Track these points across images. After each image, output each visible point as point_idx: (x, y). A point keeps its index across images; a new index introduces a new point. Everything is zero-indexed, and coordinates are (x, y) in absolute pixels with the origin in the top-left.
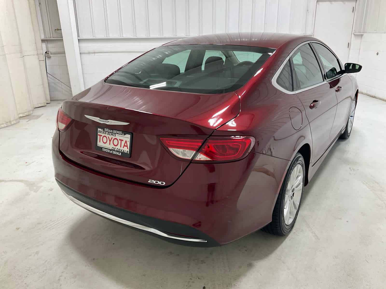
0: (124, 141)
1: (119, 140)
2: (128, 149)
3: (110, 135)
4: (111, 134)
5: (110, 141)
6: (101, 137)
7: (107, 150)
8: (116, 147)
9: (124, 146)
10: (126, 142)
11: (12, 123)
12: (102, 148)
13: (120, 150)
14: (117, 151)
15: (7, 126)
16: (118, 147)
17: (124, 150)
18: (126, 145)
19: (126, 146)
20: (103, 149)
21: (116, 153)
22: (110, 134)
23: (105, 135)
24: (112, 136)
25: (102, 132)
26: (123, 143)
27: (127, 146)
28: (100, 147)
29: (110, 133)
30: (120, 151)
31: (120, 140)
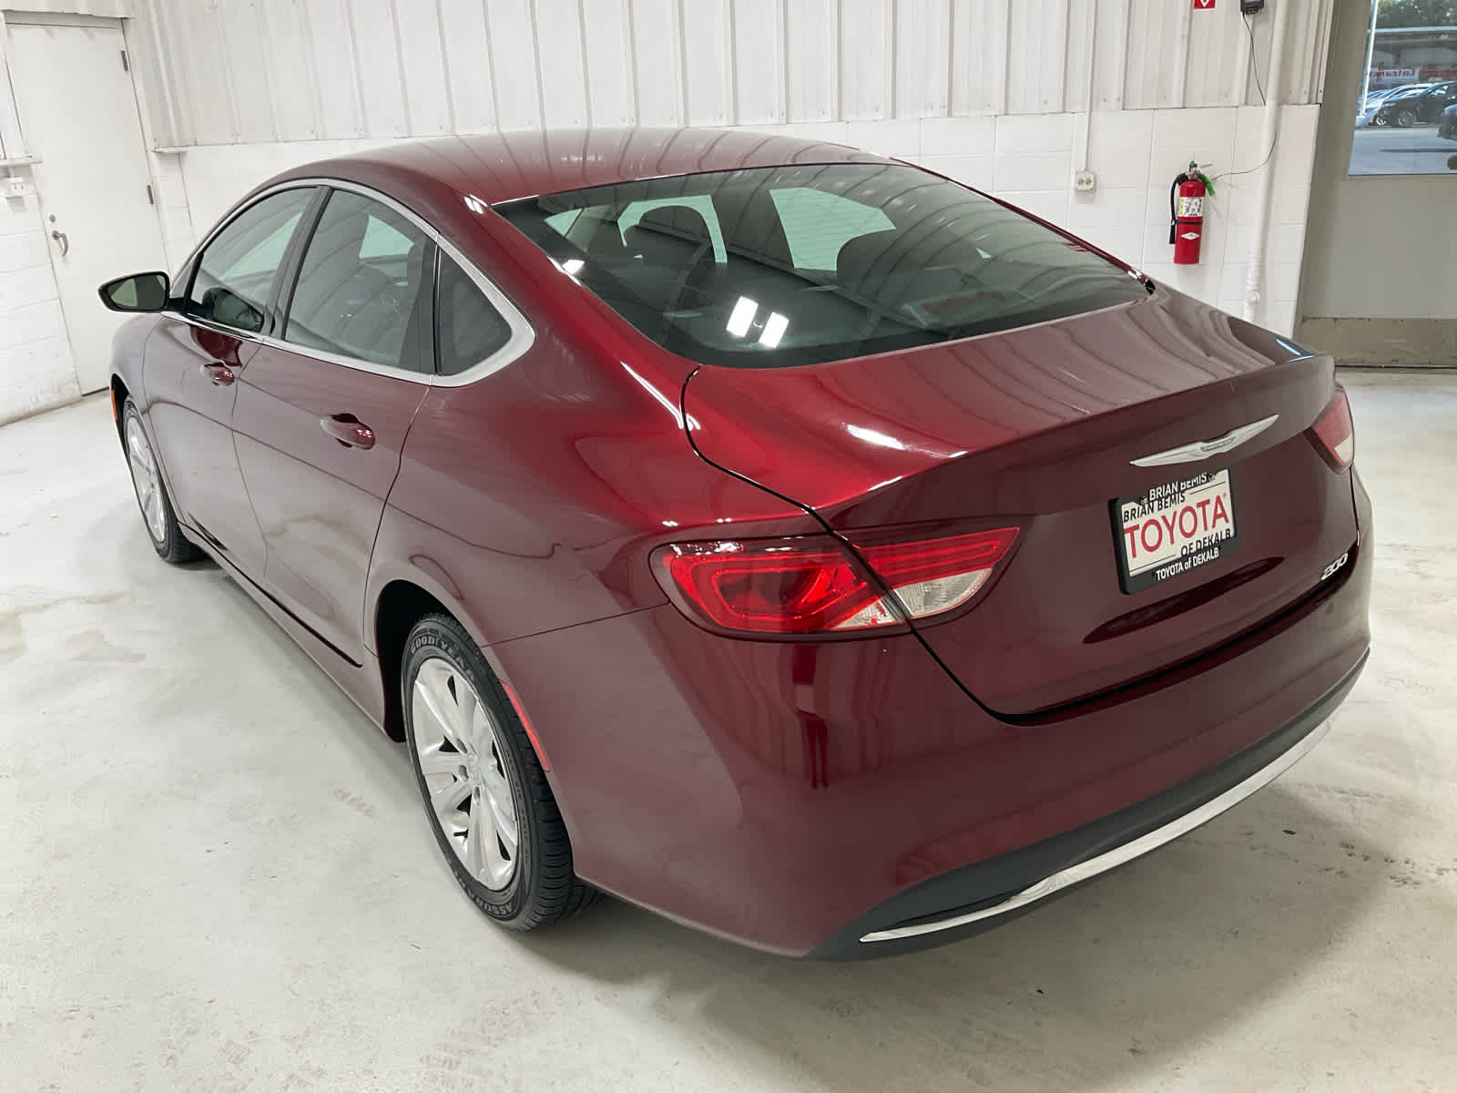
0: (1213, 502)
1: (1195, 508)
2: (1227, 521)
3: (1166, 507)
4: (1168, 500)
5: (1171, 529)
6: (1137, 534)
7: (1173, 566)
8: (1193, 539)
9: (1216, 517)
10: (1218, 500)
12: (1153, 572)
13: (1207, 541)
14: (1199, 551)
16: (1200, 534)
17: (1217, 534)
18: (1219, 511)
19: (1220, 516)
20: (1158, 572)
21: (1203, 558)
22: (1166, 503)
23: (1151, 516)
24: (1173, 505)
25: (1136, 515)
26: (1210, 509)
27: (1224, 514)
28: (1144, 573)
29: (1166, 497)
30: (1207, 545)
31: (1198, 505)
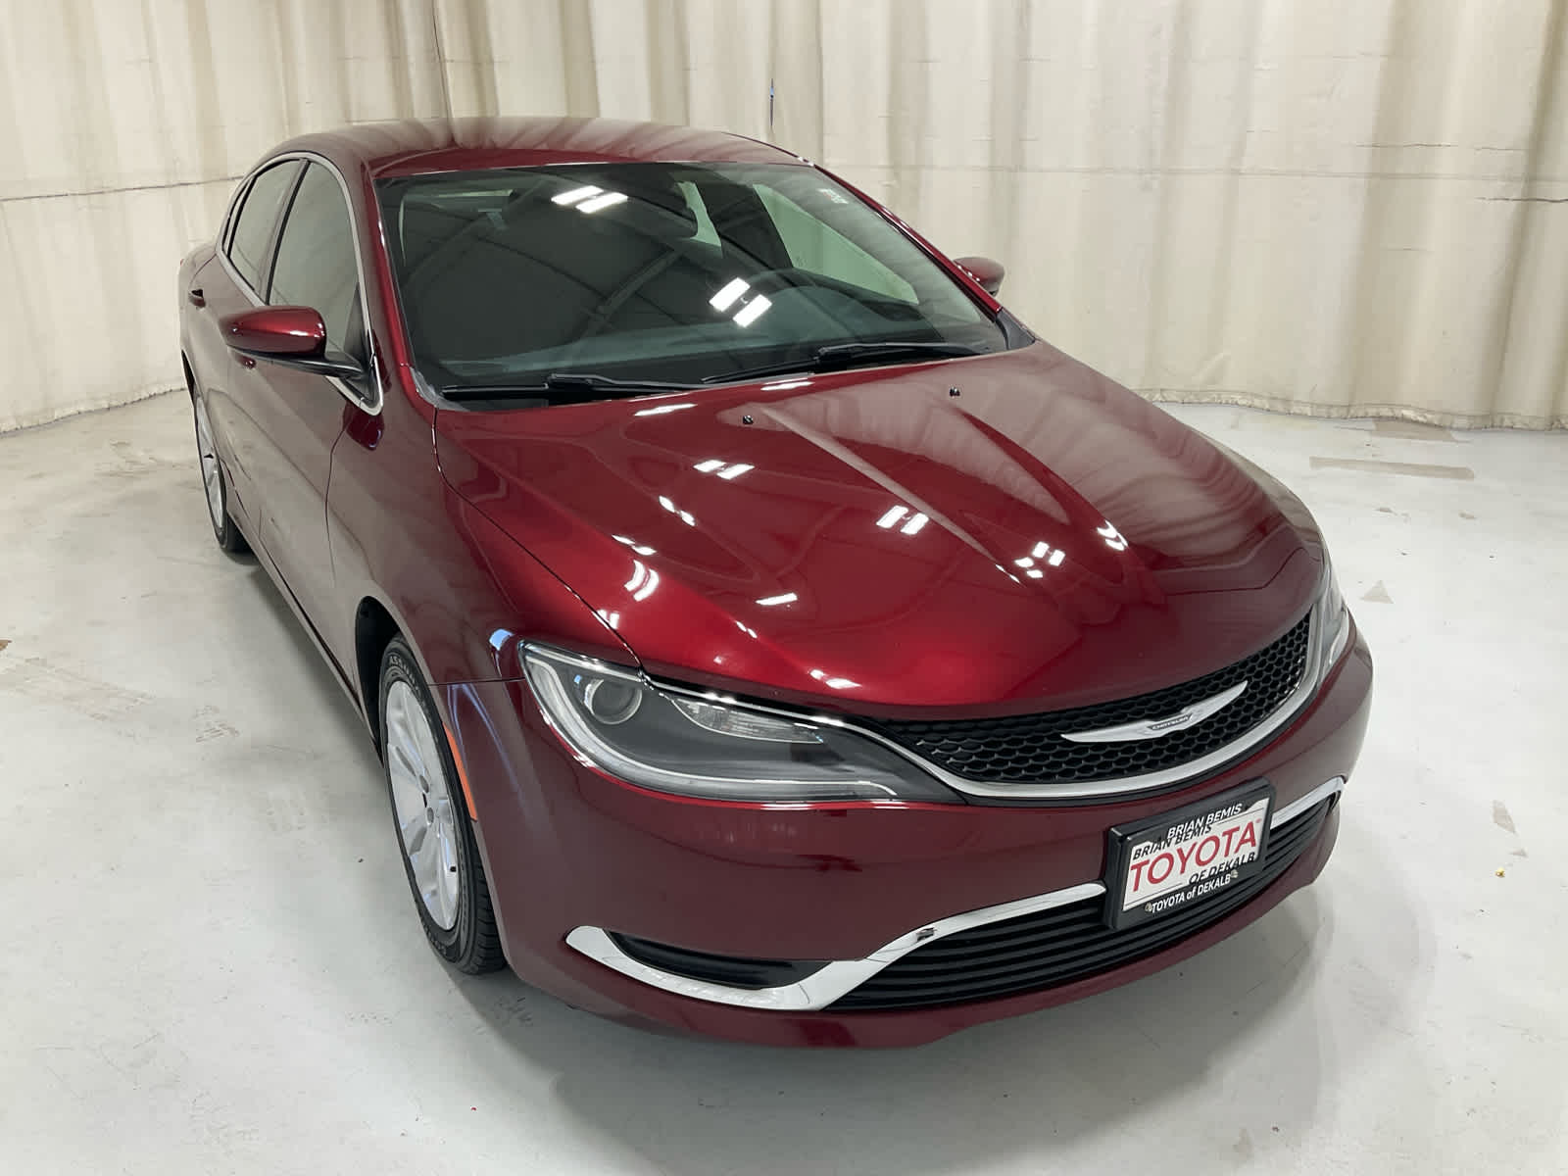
11: (1295, 409)
15: (1268, 410)
